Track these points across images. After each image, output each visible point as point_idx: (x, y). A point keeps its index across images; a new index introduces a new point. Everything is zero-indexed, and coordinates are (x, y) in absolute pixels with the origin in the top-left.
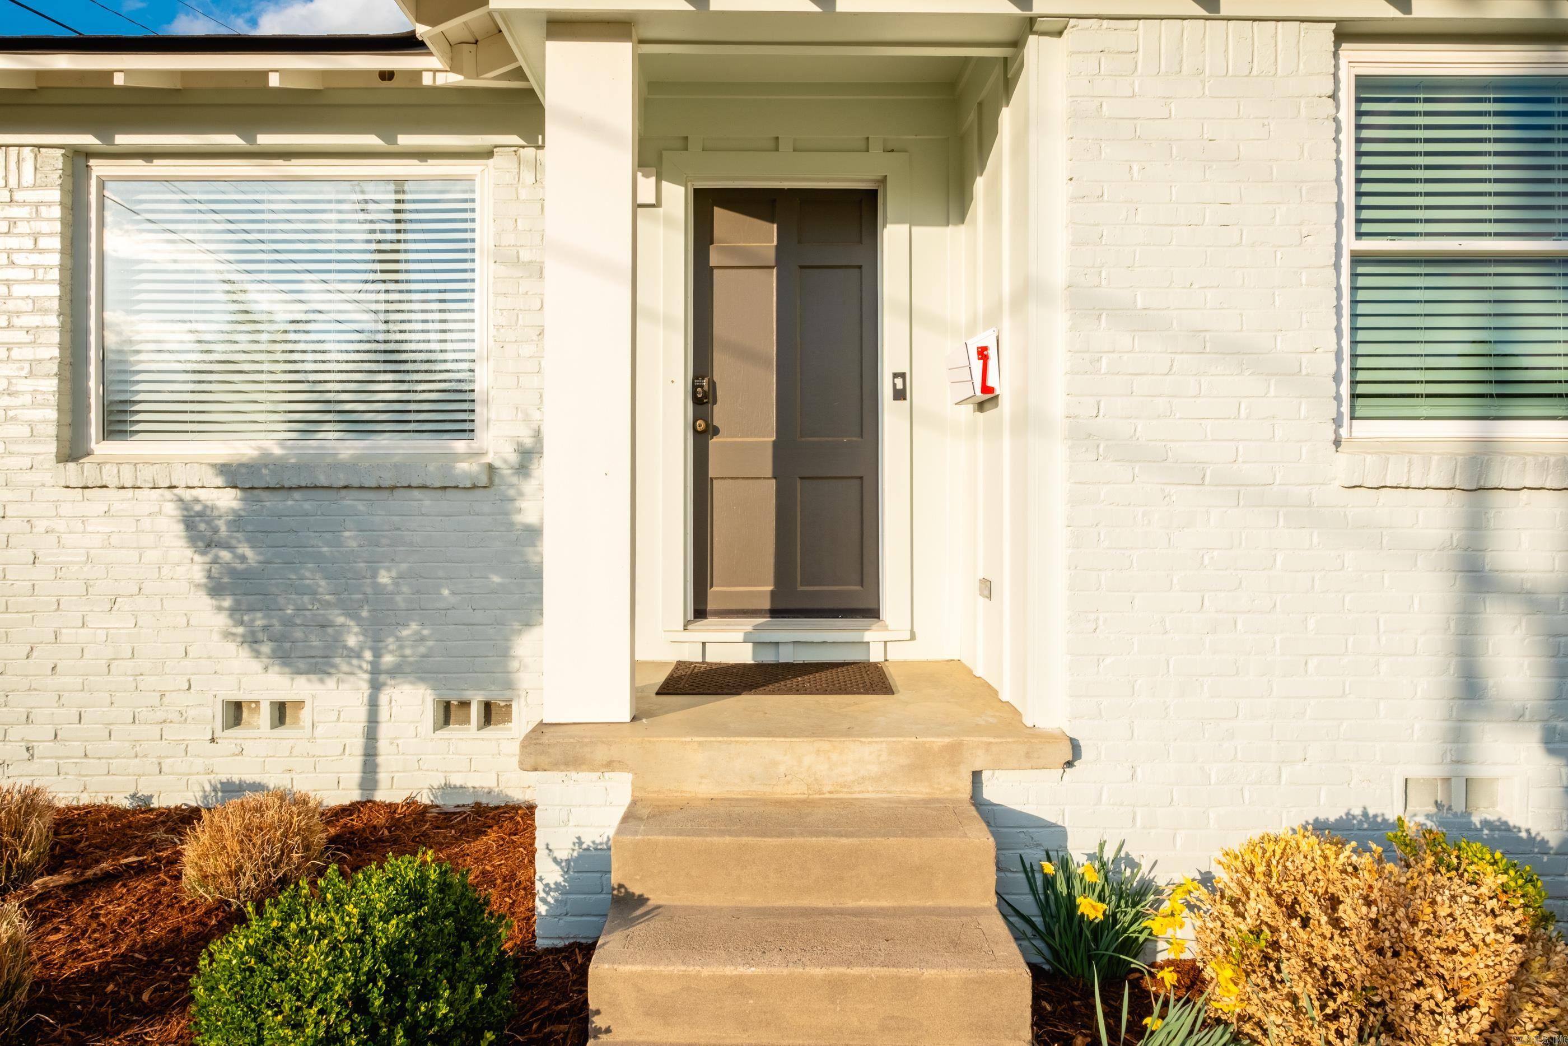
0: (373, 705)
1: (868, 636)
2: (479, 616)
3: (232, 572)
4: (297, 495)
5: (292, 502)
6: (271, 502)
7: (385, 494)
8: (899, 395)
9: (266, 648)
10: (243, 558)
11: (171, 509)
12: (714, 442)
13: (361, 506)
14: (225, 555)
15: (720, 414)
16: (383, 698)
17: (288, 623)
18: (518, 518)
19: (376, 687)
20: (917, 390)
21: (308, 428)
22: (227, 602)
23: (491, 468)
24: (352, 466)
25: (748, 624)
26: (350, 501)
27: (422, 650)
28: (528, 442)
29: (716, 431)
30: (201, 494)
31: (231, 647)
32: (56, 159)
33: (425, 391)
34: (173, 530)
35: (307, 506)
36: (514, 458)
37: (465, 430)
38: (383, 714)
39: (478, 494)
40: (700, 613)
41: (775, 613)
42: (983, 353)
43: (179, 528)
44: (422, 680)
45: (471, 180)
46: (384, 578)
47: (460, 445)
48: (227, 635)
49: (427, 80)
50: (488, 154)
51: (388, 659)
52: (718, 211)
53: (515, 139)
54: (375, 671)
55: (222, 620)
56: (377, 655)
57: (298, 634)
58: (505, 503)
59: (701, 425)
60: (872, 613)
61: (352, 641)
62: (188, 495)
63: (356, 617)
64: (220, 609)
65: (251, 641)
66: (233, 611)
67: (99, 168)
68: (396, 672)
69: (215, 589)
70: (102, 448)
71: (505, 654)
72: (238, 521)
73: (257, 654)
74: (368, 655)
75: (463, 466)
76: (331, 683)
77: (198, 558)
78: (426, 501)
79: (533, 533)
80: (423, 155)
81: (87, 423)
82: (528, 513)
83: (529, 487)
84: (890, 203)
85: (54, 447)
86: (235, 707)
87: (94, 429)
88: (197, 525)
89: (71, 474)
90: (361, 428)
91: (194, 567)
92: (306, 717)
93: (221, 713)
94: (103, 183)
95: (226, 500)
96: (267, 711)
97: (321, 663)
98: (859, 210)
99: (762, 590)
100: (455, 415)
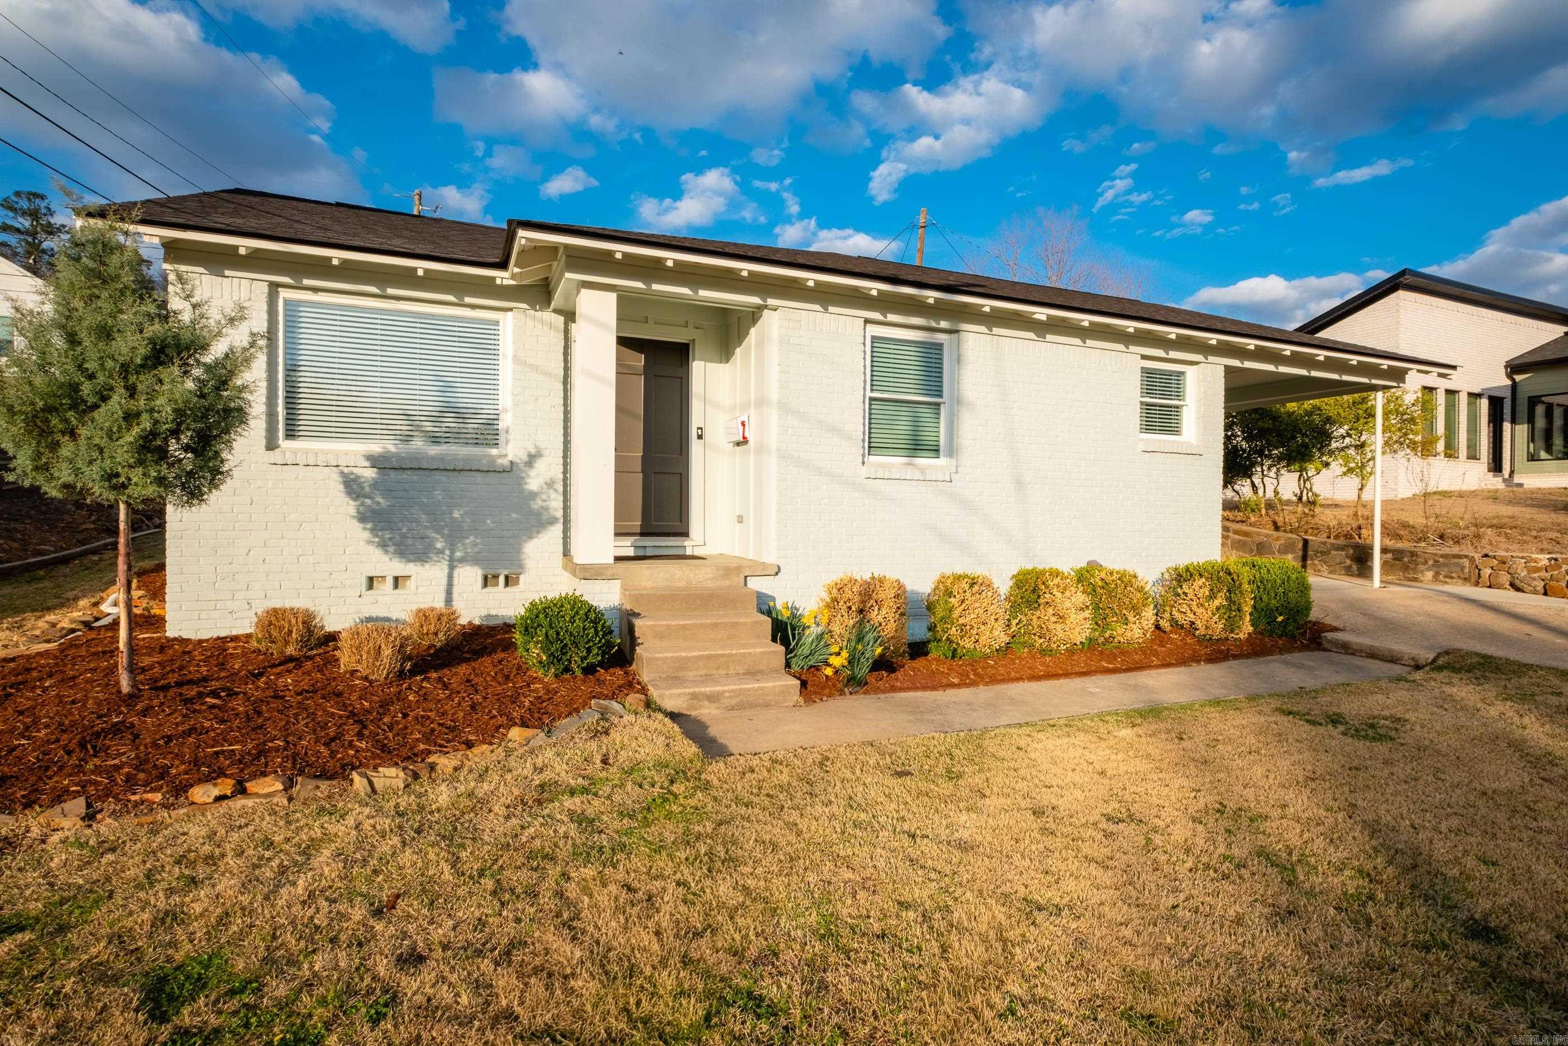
0: (450, 577)
1: (686, 544)
2: (506, 533)
3: (373, 511)
4: (409, 472)
5: (405, 476)
6: (393, 474)
7: (456, 473)
8: (700, 437)
9: (391, 549)
10: (378, 503)
11: (336, 478)
13: (444, 479)
14: (368, 501)
16: (456, 573)
17: (404, 536)
18: (527, 487)
19: (452, 568)
20: (707, 435)
21: (406, 438)
22: (369, 526)
23: (511, 462)
24: (432, 458)
25: (634, 539)
26: (438, 476)
27: (476, 550)
28: (533, 451)
30: (355, 470)
31: (372, 548)
32: (264, 288)
33: (473, 423)
34: (339, 489)
35: (415, 478)
36: (525, 458)
37: (495, 443)
38: (455, 581)
39: (505, 474)
41: (642, 535)
42: (743, 424)
43: (341, 487)
44: (476, 564)
45: (497, 323)
46: (456, 514)
47: (494, 451)
48: (369, 542)
50: (511, 310)
51: (458, 554)
52: (629, 348)
53: (525, 306)
54: (451, 560)
55: (366, 535)
56: (452, 552)
57: (410, 542)
58: (520, 481)
60: (686, 534)
61: (439, 545)
62: (346, 470)
63: (443, 536)
64: (365, 529)
65: (383, 545)
66: (372, 530)
67: (284, 294)
68: (463, 560)
69: (362, 518)
70: (284, 444)
71: (519, 551)
72: (375, 485)
73: (386, 552)
74: (447, 552)
75: (500, 461)
76: (427, 566)
77: (351, 502)
78: (479, 477)
79: (531, 493)
80: (472, 306)
81: (277, 430)
82: (529, 485)
83: (533, 473)
84: (697, 350)
85: (264, 442)
86: (371, 579)
87: (281, 434)
88: (352, 485)
89: (275, 456)
90: (435, 440)
91: (350, 507)
92: (411, 584)
93: (364, 582)
94: (285, 301)
95: (370, 474)
96: (390, 581)
97: (421, 555)
98: (683, 352)
99: (637, 524)
100: (490, 435)
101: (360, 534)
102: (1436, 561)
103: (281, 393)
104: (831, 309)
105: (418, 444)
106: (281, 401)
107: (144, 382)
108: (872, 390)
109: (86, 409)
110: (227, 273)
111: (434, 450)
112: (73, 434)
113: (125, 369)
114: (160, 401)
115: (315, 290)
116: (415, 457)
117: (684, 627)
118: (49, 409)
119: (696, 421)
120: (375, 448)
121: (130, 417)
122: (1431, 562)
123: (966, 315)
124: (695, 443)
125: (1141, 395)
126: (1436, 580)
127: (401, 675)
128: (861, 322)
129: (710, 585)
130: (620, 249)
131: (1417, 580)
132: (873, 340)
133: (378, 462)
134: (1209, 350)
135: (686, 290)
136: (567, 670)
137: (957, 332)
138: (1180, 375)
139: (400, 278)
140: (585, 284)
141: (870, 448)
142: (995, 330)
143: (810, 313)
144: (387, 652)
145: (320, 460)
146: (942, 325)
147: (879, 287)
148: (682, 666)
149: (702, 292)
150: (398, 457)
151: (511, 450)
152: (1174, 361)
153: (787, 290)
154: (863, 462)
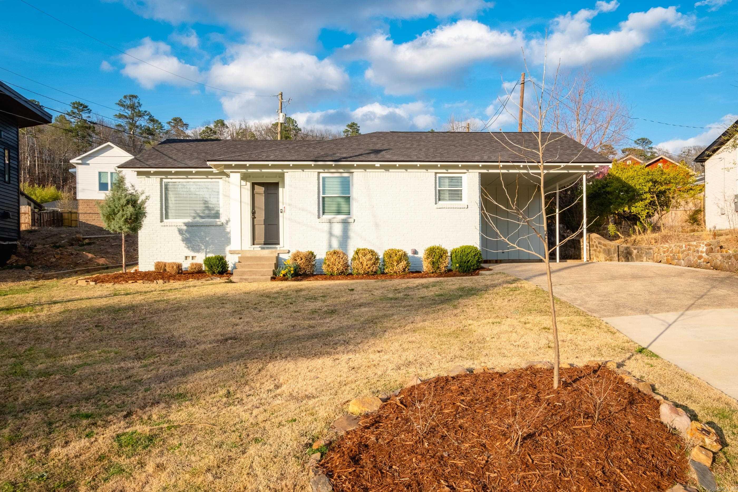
2: (221, 244)
3: (186, 238)
4: (195, 227)
6: (190, 228)
7: (207, 227)
8: (282, 212)
9: (191, 249)
10: (187, 236)
11: (177, 229)
14: (184, 236)
15: (256, 215)
17: (194, 245)
18: (226, 231)
19: (206, 254)
20: (284, 212)
21: (195, 218)
23: (222, 223)
24: (203, 223)
25: (261, 245)
26: (202, 228)
27: (213, 249)
28: (228, 220)
30: (181, 227)
31: (186, 249)
33: (213, 212)
34: (177, 233)
35: (196, 229)
36: (225, 222)
37: (218, 218)
39: (221, 227)
40: (254, 244)
41: (264, 244)
45: (219, 182)
46: (207, 239)
47: (217, 220)
48: (185, 247)
49: (213, 172)
50: (220, 178)
51: (208, 250)
52: (255, 186)
53: (225, 177)
54: (206, 252)
55: (184, 245)
57: (195, 247)
58: (225, 229)
60: (279, 244)
61: (203, 248)
62: (179, 227)
63: (204, 245)
64: (184, 243)
65: (188, 248)
66: (186, 244)
67: (164, 180)
69: (183, 241)
70: (165, 221)
71: (224, 249)
72: (186, 231)
73: (189, 250)
74: (205, 250)
75: (218, 223)
76: (200, 254)
78: (213, 228)
79: (229, 233)
80: (212, 178)
81: (163, 217)
82: (228, 230)
83: (228, 226)
84: (280, 185)
85: (160, 220)
86: (186, 257)
88: (180, 231)
89: (162, 224)
90: (202, 218)
91: (180, 237)
92: (196, 258)
93: (184, 258)
94: (164, 182)
95: (185, 228)
96: (191, 258)
97: (198, 251)
98: (276, 185)
99: (262, 241)
100: (217, 216)
101: (182, 245)
103: (164, 207)
104: (304, 171)
105: (198, 219)
106: (164, 209)
107: (125, 208)
108: (323, 194)
109: (115, 214)
111: (201, 220)
112: (114, 219)
113: (122, 206)
114: (128, 212)
115: (171, 178)
116: (197, 223)
117: (249, 265)
118: (110, 215)
119: (281, 207)
120: (186, 220)
121: (123, 216)
122: (645, 253)
123: (352, 167)
124: (281, 214)
125: (436, 187)
126: (647, 261)
127: (179, 273)
128: (317, 173)
129: (266, 255)
130: (233, 163)
131: (642, 261)
132: (324, 178)
133: (187, 224)
134: (467, 168)
135: (258, 171)
136: (214, 273)
137: (353, 172)
138: (461, 177)
139: (191, 173)
140: (231, 172)
141: (324, 213)
142: (367, 170)
143: (298, 172)
144: (175, 267)
145: (173, 225)
146: (346, 171)
147: (313, 163)
148: (243, 273)
149: (263, 171)
150: (192, 223)
151: (223, 219)
152: (453, 173)
153: (288, 167)
154: (319, 217)
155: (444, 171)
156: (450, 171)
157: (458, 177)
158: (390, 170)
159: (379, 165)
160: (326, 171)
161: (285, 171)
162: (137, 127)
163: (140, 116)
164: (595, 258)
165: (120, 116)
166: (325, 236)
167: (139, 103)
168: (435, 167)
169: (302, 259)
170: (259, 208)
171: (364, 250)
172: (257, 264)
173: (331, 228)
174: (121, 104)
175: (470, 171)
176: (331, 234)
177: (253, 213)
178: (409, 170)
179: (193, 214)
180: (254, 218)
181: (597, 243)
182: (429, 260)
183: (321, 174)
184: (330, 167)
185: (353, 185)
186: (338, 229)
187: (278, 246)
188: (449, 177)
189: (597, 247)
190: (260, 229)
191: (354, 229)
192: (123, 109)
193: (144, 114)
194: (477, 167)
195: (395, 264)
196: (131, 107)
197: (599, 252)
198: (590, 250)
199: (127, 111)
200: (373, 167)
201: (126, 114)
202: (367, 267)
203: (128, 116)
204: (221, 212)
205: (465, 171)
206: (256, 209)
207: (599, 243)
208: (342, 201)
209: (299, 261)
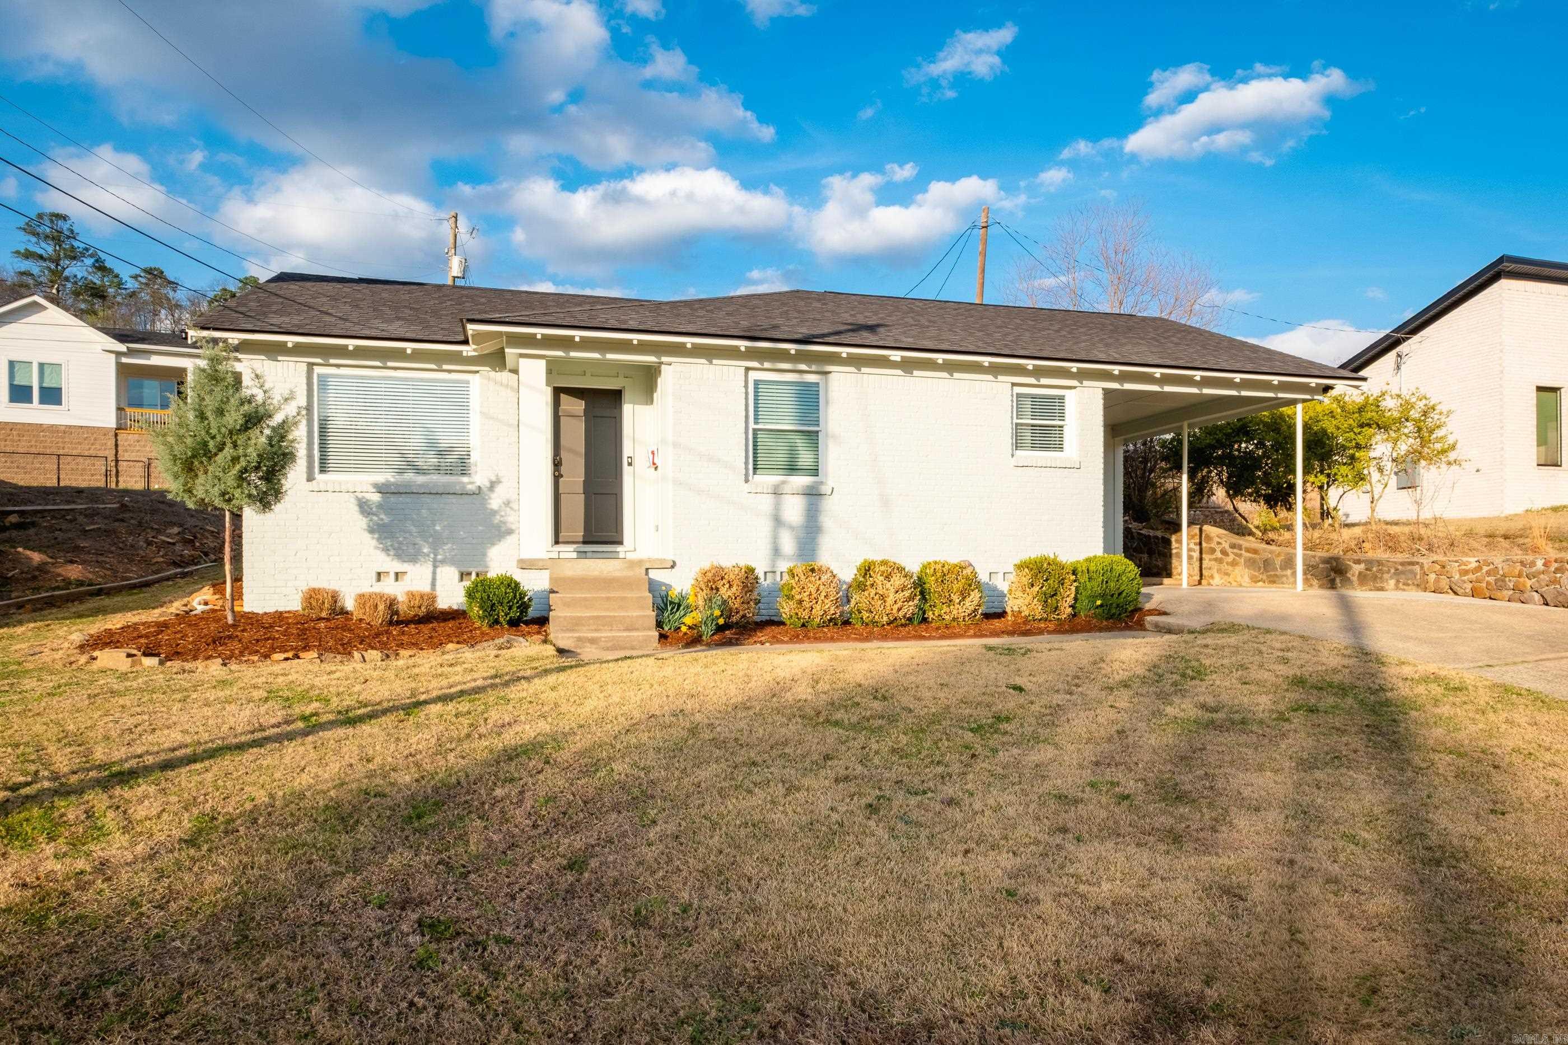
0: (434, 573)
2: (474, 541)
3: (378, 525)
4: (404, 496)
5: (402, 499)
6: (393, 499)
7: (438, 496)
8: (630, 464)
9: (392, 553)
10: (382, 520)
11: (353, 501)
12: (561, 480)
13: (428, 501)
14: (375, 518)
15: (563, 469)
16: (439, 570)
17: (400, 543)
18: (489, 506)
19: (435, 567)
20: (636, 462)
21: (401, 472)
22: (376, 536)
23: (478, 487)
24: (421, 486)
25: (575, 546)
26: (427, 499)
27: (453, 554)
28: (494, 479)
29: (562, 476)
30: (366, 495)
31: (378, 552)
32: (304, 367)
33: (452, 459)
34: (355, 509)
35: (408, 500)
36: (488, 484)
37: (467, 473)
38: (438, 577)
39: (474, 497)
40: (557, 542)
41: (585, 543)
42: (652, 453)
43: (357, 508)
44: (453, 565)
45: (468, 382)
46: (438, 528)
47: (465, 479)
48: (376, 548)
49: (465, 354)
50: (477, 372)
51: (439, 557)
52: (562, 395)
53: (488, 369)
54: (435, 561)
55: (374, 542)
56: (436, 555)
57: (404, 548)
58: (484, 502)
59: (557, 474)
60: (620, 543)
61: (426, 551)
62: (360, 495)
63: (427, 542)
64: (373, 538)
65: (386, 550)
66: (378, 539)
67: (317, 370)
68: (443, 562)
69: (371, 531)
70: (319, 477)
71: (484, 555)
72: (380, 506)
73: (389, 555)
74: (432, 556)
75: (469, 487)
76: (418, 565)
77: (364, 519)
78: (454, 499)
80: (450, 371)
81: (314, 467)
82: (492, 505)
83: (493, 496)
84: (627, 396)
85: (305, 476)
86: (379, 574)
87: (317, 470)
88: (364, 507)
89: (313, 485)
90: (422, 472)
91: (362, 522)
92: (407, 578)
93: (374, 576)
94: (318, 375)
95: (376, 497)
96: (392, 576)
97: (413, 558)
98: (615, 397)
99: (580, 534)
100: (463, 467)
101: (370, 542)
102: (1397, 569)
103: (316, 441)
104: (715, 361)
105: (410, 476)
106: (316, 447)
107: (241, 440)
108: (756, 423)
109: (210, 456)
110: (280, 358)
111: (421, 479)
112: (205, 470)
113: (231, 432)
114: (250, 450)
115: (340, 366)
116: (408, 484)
117: (585, 599)
118: (194, 456)
119: (627, 450)
120: (381, 478)
121: (235, 460)
122: (1393, 571)
123: (834, 359)
124: (626, 469)
125: (1012, 417)
126: (1397, 588)
127: (391, 623)
128: (743, 370)
129: (618, 574)
130: (539, 332)
131: (1382, 589)
132: (757, 383)
133: (382, 489)
134: (1082, 376)
135: (596, 355)
136: (497, 622)
137: (830, 372)
138: (1062, 398)
139: (400, 355)
140: (522, 356)
141: (755, 469)
142: (864, 370)
143: (698, 366)
144: (381, 607)
145: (343, 488)
146: (814, 368)
147: (742, 344)
148: (575, 624)
149: (610, 356)
150: (396, 485)
151: (478, 478)
152: (1048, 387)
153: (678, 350)
154: (747, 481)
155: (1032, 381)
156: (1044, 381)
157: (1053, 397)
158: (916, 373)
159: (898, 359)
160: (767, 365)
161: (664, 359)
162: (67, 279)
163: (74, 258)
164: (1217, 576)
165: (28, 255)
166: (764, 527)
167: (72, 231)
168: (1021, 371)
169: (730, 586)
170: (570, 450)
171: (884, 563)
172: (608, 599)
173: (777, 507)
174: (30, 229)
175: (1086, 383)
176: (778, 521)
177: (557, 464)
178: (956, 375)
179: (397, 461)
180: (557, 478)
181: (1226, 546)
182: (1036, 589)
183: (751, 373)
184: (783, 356)
185: (827, 402)
186: (794, 510)
187: (619, 548)
188: (1033, 397)
189: (1224, 552)
190: (575, 506)
191: (832, 509)
192: (34, 239)
193: (83, 255)
194: (1108, 376)
195: (956, 598)
196: (53, 238)
197: (1234, 564)
198: (1201, 559)
199: (43, 245)
200: (884, 363)
201: (40, 251)
202: (896, 607)
203: (45, 255)
204: (474, 457)
205: (1074, 383)
206: (564, 455)
207: (1233, 546)
208: (800, 442)
209: (725, 592)
